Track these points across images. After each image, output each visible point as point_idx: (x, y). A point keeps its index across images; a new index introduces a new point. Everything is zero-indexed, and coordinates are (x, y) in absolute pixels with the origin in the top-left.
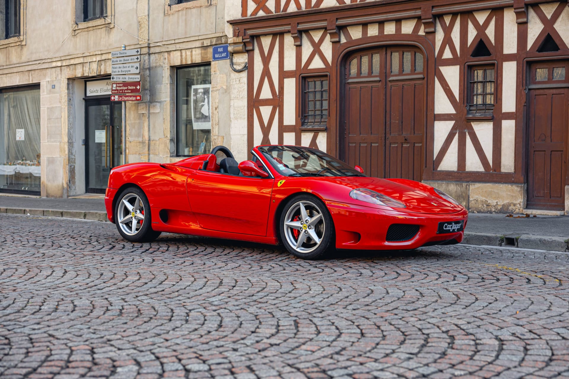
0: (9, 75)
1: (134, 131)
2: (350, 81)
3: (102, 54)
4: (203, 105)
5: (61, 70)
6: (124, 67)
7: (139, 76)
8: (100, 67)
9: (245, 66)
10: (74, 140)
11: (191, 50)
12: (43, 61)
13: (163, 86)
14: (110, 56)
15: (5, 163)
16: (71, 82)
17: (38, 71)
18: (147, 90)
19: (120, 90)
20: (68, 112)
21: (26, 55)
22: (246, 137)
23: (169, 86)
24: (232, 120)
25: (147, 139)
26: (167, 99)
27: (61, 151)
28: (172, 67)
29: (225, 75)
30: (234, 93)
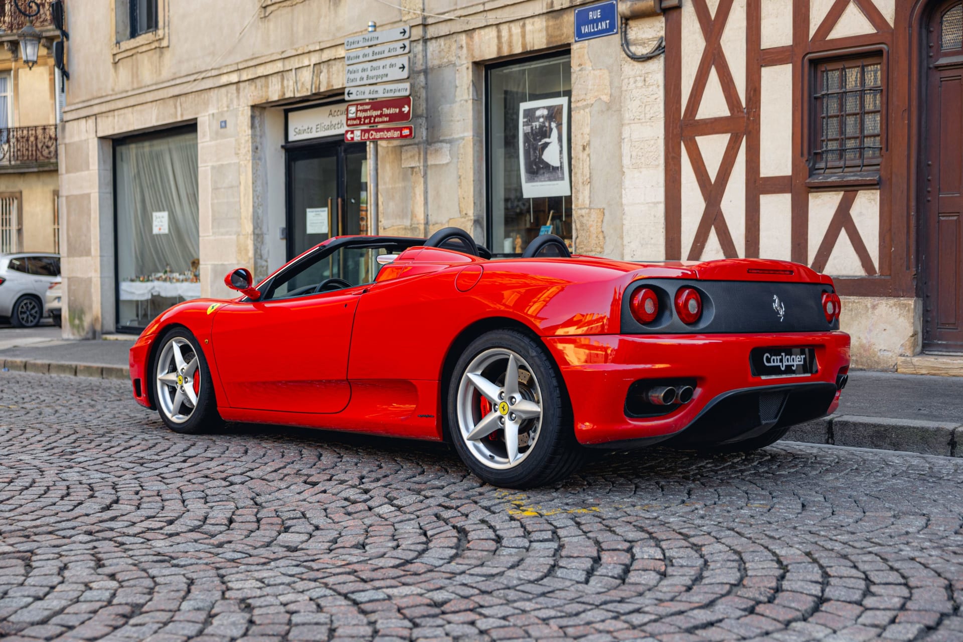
0: (139, 108)
1: (391, 204)
2: (943, 61)
3: (322, 50)
4: (546, 145)
5: (238, 90)
6: (373, 69)
7: (407, 85)
8: (318, 76)
9: (660, 46)
10: (264, 229)
11: (521, 23)
12: (203, 75)
13: (456, 107)
14: (341, 52)
15: (134, 277)
16: (257, 113)
17: (193, 95)
18: (420, 116)
19: (365, 118)
20: (253, 174)
21: (169, 66)
22: (661, 208)
23: (470, 105)
24: (625, 170)
25: (422, 221)
26: (466, 134)
27: (239, 251)
28: (476, 64)
29: (606, 72)
30: (631, 108)
